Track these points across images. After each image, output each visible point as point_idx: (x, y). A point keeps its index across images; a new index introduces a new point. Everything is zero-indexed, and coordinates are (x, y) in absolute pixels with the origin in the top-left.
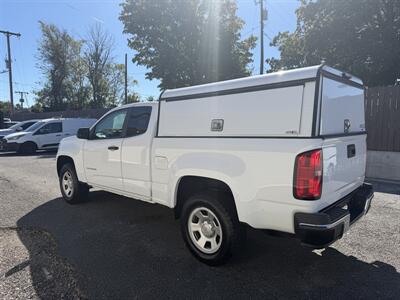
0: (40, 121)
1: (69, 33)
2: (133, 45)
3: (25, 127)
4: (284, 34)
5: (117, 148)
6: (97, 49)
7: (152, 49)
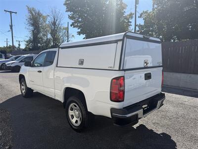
0: (23, 56)
1: (41, 12)
2: (71, 18)
3: (16, 58)
4: (146, 12)
5: (41, 72)
6: (54, 19)
7: (80, 20)
